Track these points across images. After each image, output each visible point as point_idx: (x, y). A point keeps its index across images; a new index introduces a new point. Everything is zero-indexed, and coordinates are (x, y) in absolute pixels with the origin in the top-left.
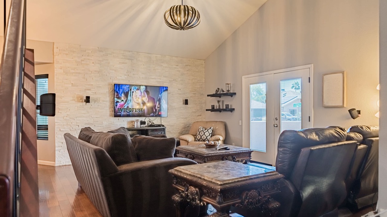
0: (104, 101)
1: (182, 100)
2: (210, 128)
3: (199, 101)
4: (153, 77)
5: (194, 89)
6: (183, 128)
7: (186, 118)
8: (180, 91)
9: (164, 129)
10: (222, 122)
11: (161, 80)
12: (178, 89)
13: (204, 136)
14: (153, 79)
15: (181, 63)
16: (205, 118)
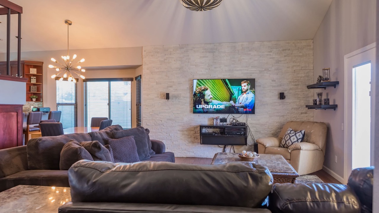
0: (184, 97)
1: (277, 94)
2: (301, 131)
3: (304, 94)
4: (238, 69)
5: (295, 79)
6: (278, 128)
7: (283, 116)
8: (275, 82)
9: (245, 128)
10: (323, 123)
11: (249, 72)
12: (271, 81)
13: (289, 141)
14: (238, 70)
15: (276, 48)
16: (313, 117)
